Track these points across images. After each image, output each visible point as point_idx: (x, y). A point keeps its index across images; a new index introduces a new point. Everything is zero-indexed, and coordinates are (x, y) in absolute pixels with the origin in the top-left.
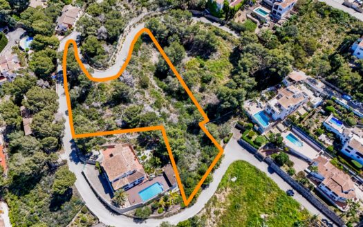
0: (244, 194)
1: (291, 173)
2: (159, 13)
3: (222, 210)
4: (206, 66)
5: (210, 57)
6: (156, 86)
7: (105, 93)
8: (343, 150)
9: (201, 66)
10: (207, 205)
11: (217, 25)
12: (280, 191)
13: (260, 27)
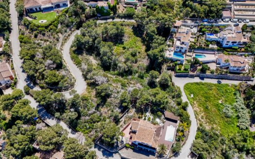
0: (203, 99)
1: (212, 72)
2: (70, 32)
3: (202, 114)
4: (126, 47)
5: (123, 41)
6: (112, 76)
7: (90, 101)
8: (224, 45)
9: (124, 48)
10: (196, 118)
11: (110, 20)
12: (215, 85)
13: (136, 9)
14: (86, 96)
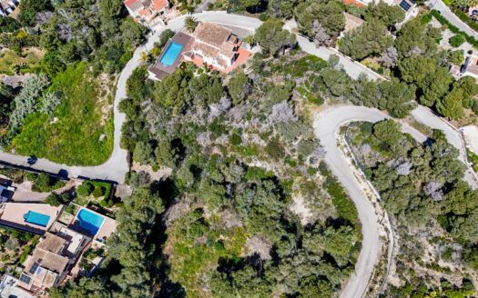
4: (214, 250)
10: (115, 90)
12: (44, 155)
14: (313, 105)
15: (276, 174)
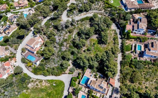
0: (50, 91)
2: (107, 16)
3: (39, 86)
4: (95, 45)
5: (101, 44)
6: (74, 36)
10: (38, 80)
11: (119, 36)
13: (131, 52)
15: (77, 32)
